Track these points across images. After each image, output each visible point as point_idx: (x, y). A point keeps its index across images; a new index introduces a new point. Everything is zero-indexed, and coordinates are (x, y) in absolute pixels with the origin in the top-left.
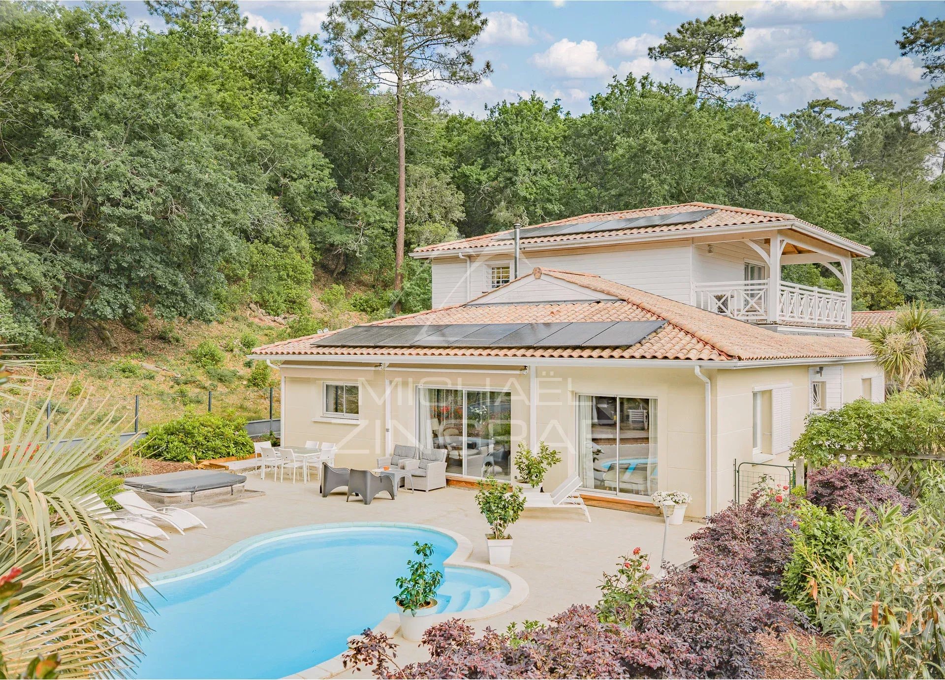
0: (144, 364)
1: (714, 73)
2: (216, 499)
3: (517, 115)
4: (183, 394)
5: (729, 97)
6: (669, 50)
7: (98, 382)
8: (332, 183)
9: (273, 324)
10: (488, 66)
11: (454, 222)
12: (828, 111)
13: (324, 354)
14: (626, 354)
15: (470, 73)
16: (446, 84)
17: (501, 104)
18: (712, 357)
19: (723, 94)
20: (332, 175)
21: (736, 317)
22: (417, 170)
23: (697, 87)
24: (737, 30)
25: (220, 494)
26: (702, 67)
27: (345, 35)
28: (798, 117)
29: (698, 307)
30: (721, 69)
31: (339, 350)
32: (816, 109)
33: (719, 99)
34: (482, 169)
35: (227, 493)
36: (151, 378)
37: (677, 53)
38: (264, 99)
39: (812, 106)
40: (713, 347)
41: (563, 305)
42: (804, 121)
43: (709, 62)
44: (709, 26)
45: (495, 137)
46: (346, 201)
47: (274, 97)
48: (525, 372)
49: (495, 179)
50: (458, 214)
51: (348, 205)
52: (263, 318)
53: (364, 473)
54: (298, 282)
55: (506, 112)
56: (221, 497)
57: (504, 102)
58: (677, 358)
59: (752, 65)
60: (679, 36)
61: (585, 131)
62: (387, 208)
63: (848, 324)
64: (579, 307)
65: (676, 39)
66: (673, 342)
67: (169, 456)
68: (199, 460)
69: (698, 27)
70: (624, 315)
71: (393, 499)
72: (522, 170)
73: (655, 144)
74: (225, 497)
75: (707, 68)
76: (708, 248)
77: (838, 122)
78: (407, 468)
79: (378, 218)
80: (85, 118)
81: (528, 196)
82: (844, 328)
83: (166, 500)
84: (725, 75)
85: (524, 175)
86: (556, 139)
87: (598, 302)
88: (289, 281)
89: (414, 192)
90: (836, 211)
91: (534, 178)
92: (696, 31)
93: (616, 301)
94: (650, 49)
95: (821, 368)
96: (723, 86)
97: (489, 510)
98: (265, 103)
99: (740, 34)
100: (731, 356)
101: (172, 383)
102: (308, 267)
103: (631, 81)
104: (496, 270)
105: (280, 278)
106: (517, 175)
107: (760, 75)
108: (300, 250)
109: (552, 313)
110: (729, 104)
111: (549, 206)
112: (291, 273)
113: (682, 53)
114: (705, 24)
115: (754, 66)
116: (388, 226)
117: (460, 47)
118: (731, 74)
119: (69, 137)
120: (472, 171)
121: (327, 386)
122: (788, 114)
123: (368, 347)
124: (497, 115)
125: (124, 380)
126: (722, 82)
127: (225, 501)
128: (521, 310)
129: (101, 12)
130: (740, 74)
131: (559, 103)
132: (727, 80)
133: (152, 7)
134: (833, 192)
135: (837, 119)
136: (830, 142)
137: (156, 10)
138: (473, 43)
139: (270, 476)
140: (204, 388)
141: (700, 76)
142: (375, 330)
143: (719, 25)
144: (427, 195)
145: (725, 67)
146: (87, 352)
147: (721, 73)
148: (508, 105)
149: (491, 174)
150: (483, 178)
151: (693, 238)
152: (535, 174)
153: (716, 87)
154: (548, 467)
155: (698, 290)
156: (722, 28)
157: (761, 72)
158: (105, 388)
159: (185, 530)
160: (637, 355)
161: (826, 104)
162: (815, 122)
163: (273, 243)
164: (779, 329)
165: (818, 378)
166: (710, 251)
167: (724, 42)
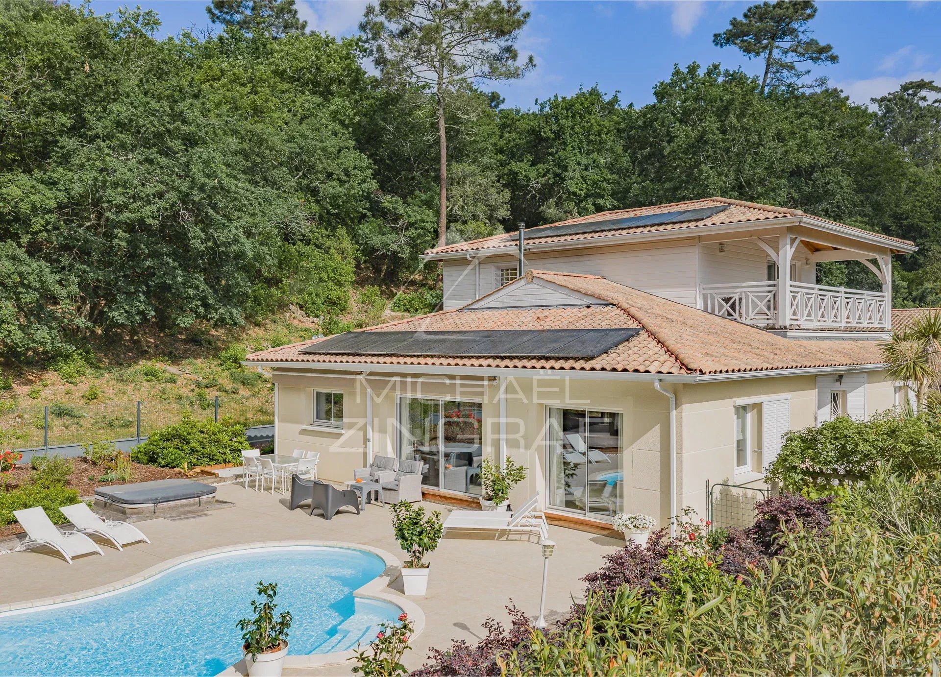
0: (168, 368)
1: (783, 58)
2: (182, 510)
3: (567, 110)
4: (201, 398)
5: (799, 82)
6: (736, 36)
7: (120, 386)
8: (374, 185)
9: (311, 325)
10: (531, 60)
11: (499, 221)
12: (924, 93)
13: (308, 361)
14: (588, 365)
15: (512, 69)
16: (486, 80)
17: (552, 99)
18: (671, 370)
19: (793, 80)
20: (375, 176)
21: (744, 321)
22: (459, 169)
23: (766, 73)
24: (808, 11)
25: (186, 505)
26: (770, 53)
27: (384, 35)
28: (889, 101)
29: (706, 310)
30: (790, 54)
31: (322, 358)
32: (910, 92)
33: (790, 86)
34: (531, 166)
35: (194, 504)
36: (173, 381)
37: (745, 38)
38: (308, 101)
39: (905, 88)
40: (677, 359)
41: (554, 309)
42: (896, 104)
43: (777, 47)
44: (777, 9)
45: (545, 133)
46: (387, 201)
47: (317, 99)
48: (494, 383)
49: (545, 175)
50: (503, 213)
51: (389, 205)
52: (302, 319)
53: (326, 486)
54: (340, 284)
55: (557, 106)
56: (187, 509)
57: (556, 96)
58: (636, 371)
59: (823, 48)
60: (744, 21)
61: (640, 123)
62: (429, 208)
63: (887, 325)
64: (569, 312)
65: (742, 24)
66: (640, 352)
67: (163, 462)
68: (192, 466)
69: (766, 10)
70: (607, 321)
71: (358, 513)
72: (572, 164)
73: (714, 134)
74: (191, 508)
75: (776, 52)
76: (719, 247)
77: (936, 105)
78: (381, 481)
79: (419, 218)
80: (99, 128)
81: (578, 192)
82: (882, 330)
83: (128, 511)
84: (796, 59)
85: (574, 171)
86: (609, 132)
87: (588, 307)
88: (330, 283)
89: (456, 191)
90: (926, 200)
91: (585, 173)
92: (764, 14)
93: (607, 305)
94: (716, 36)
95: (841, 377)
96: (793, 71)
97: (403, 537)
98: (306, 105)
99: (810, 16)
100: (691, 370)
101: (193, 387)
102: (349, 268)
103: (692, 69)
104: (504, 272)
105: (321, 280)
106: (566, 171)
107: (834, 59)
108: (342, 252)
109: (538, 318)
110: (801, 90)
111: (601, 202)
112: (332, 275)
113: (750, 39)
114: (774, 7)
115: (828, 48)
116: (429, 226)
117: (503, 42)
118: (802, 58)
119: (83, 146)
120: (521, 167)
121: (318, 393)
122: (879, 98)
123: (348, 355)
124: (547, 109)
125: (145, 384)
126: (792, 68)
127: (190, 512)
128: (511, 315)
129: (137, 21)
130: (812, 58)
131: (618, 95)
132: (796, 65)
133: (214, 15)
134: (925, 180)
135: (935, 102)
136: (925, 125)
137: (218, 18)
138: (516, 38)
139: (252, 485)
140: (226, 391)
141: (768, 61)
142: (364, 335)
143: (788, 8)
144: (470, 194)
145: (795, 51)
146: (118, 356)
147: (790, 58)
148: (560, 99)
149: (541, 170)
150: (533, 174)
151: (699, 237)
152: (586, 169)
153: (785, 73)
154: (513, 484)
155: (704, 292)
156: (791, 10)
157: (835, 54)
158: (124, 393)
159: (124, 546)
160: (598, 367)
161: (921, 85)
162: (907, 105)
163: (316, 246)
164: (788, 334)
165: (837, 387)
166: (722, 250)
167: (795, 25)
